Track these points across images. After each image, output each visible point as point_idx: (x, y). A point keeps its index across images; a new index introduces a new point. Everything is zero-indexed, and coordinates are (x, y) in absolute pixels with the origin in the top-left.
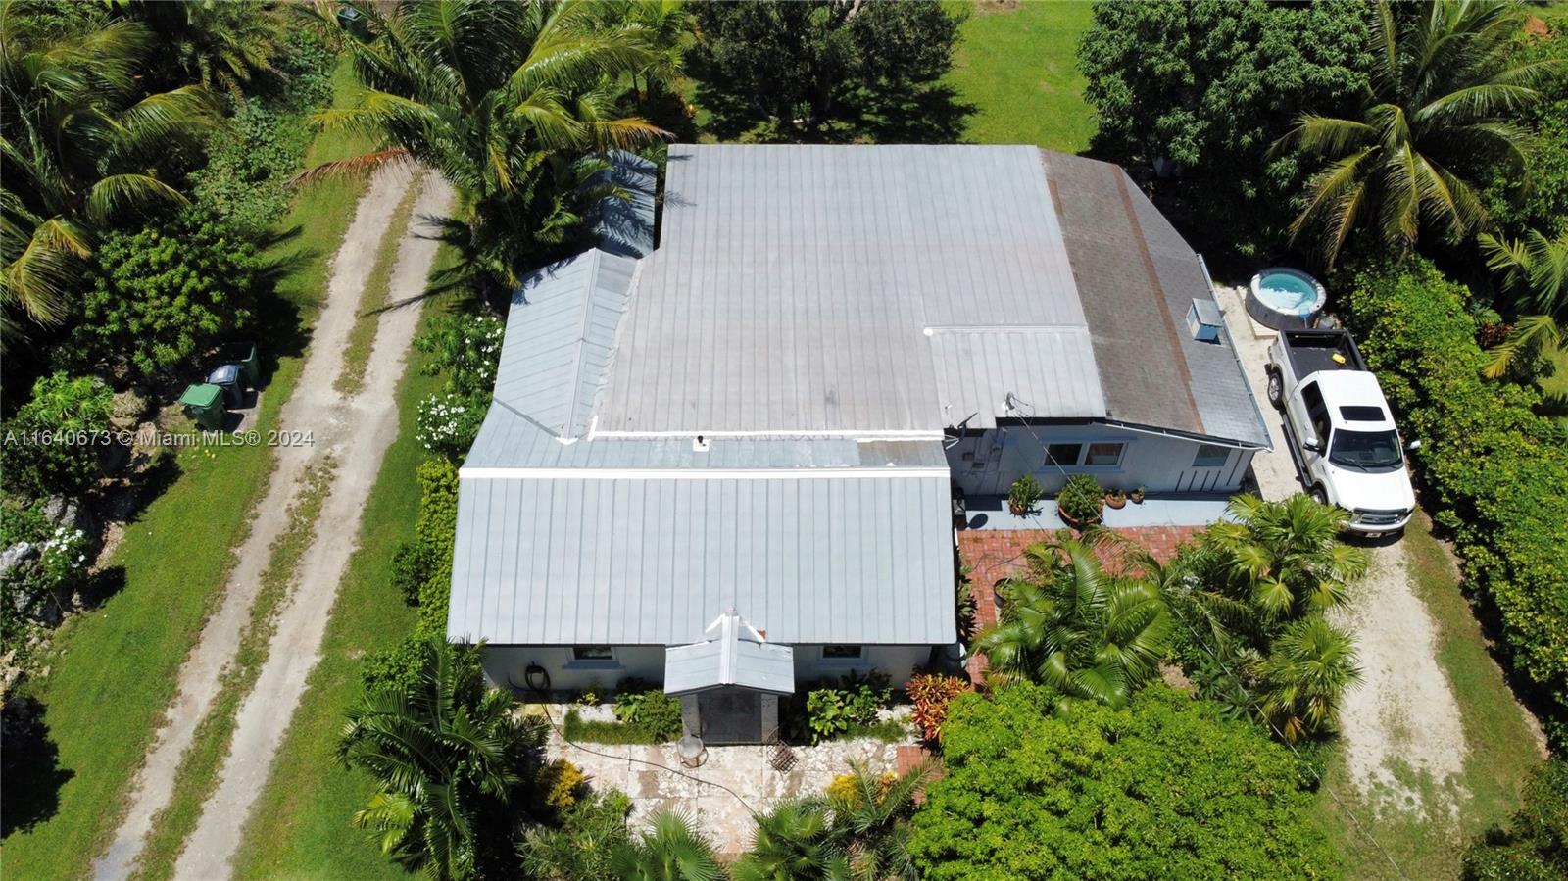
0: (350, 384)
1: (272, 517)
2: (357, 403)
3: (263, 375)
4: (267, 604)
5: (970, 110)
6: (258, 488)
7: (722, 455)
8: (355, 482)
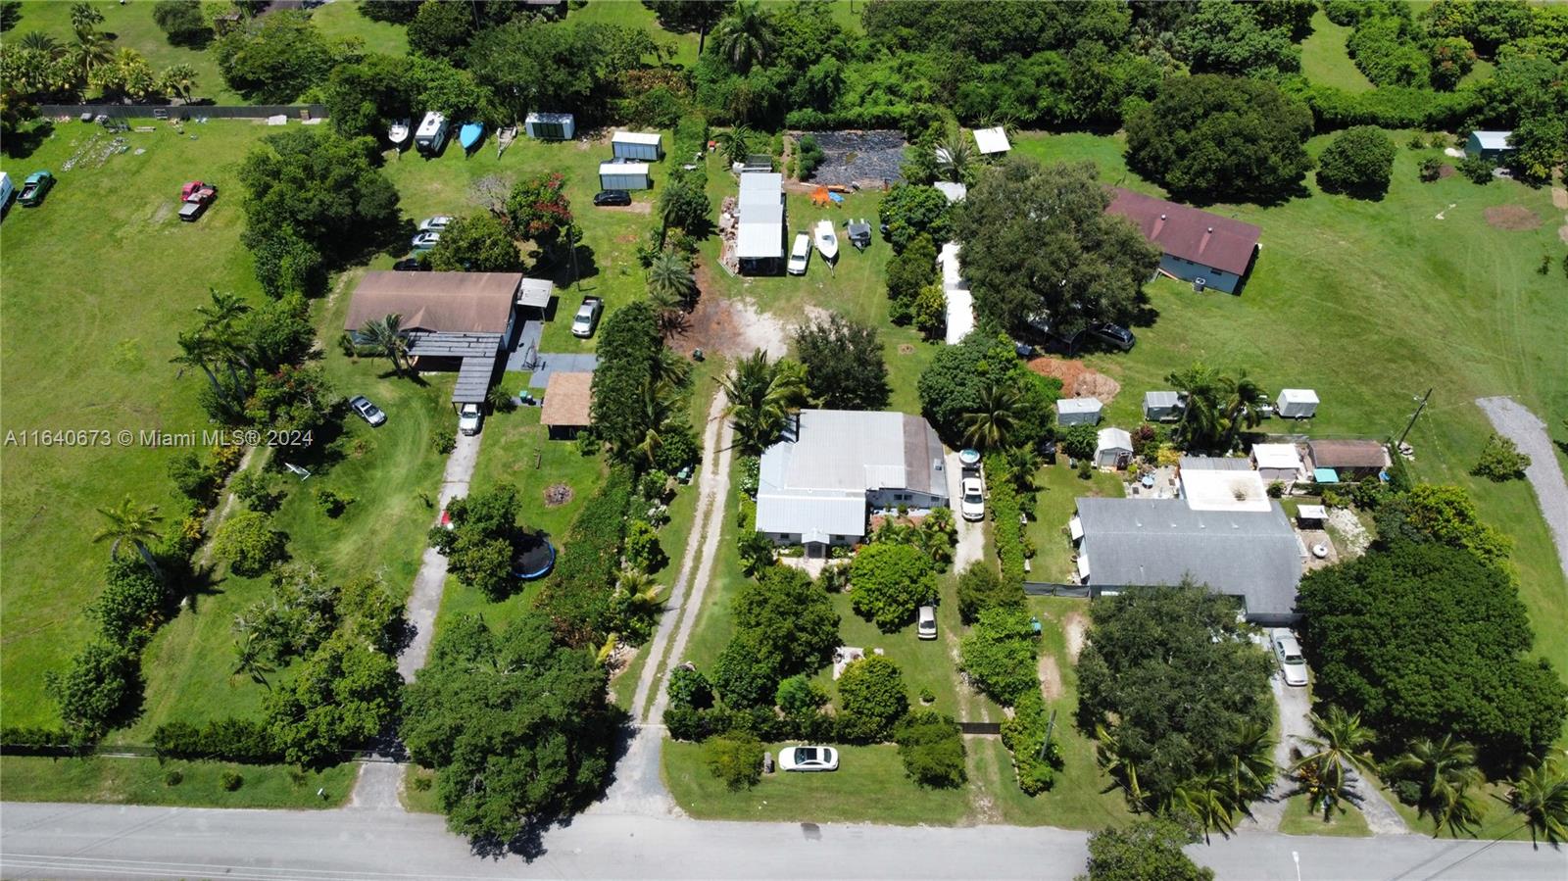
0: (715, 473)
1: (702, 506)
2: (718, 478)
3: (692, 470)
4: (705, 526)
5: (891, 391)
6: (696, 499)
7: (815, 493)
8: (721, 498)
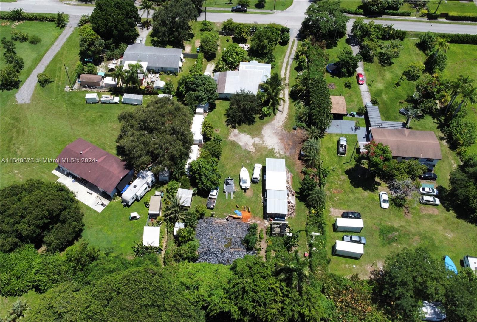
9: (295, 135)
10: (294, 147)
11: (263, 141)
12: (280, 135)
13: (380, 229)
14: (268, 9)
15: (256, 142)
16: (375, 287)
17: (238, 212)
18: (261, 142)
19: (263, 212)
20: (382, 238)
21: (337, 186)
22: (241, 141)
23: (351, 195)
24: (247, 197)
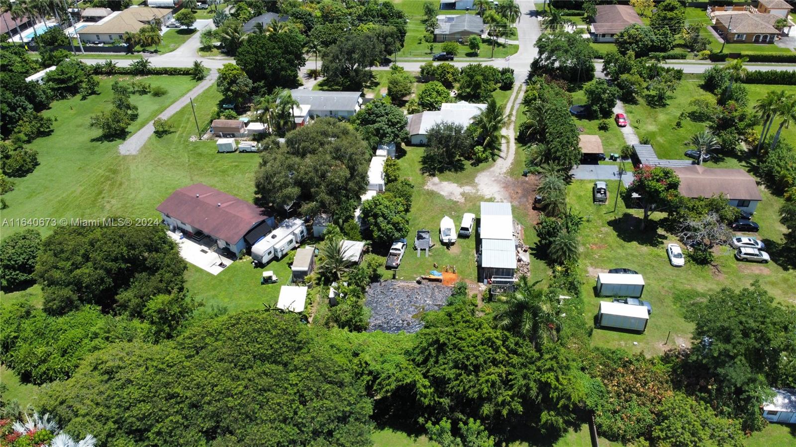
9: (527, 182)
10: (525, 195)
11: (478, 190)
12: (504, 183)
13: (674, 293)
14: (483, 57)
15: (466, 191)
16: (674, 365)
17: (435, 272)
18: (474, 191)
19: (476, 274)
20: (678, 305)
21: (596, 240)
22: (443, 190)
23: (620, 251)
24: (452, 255)
